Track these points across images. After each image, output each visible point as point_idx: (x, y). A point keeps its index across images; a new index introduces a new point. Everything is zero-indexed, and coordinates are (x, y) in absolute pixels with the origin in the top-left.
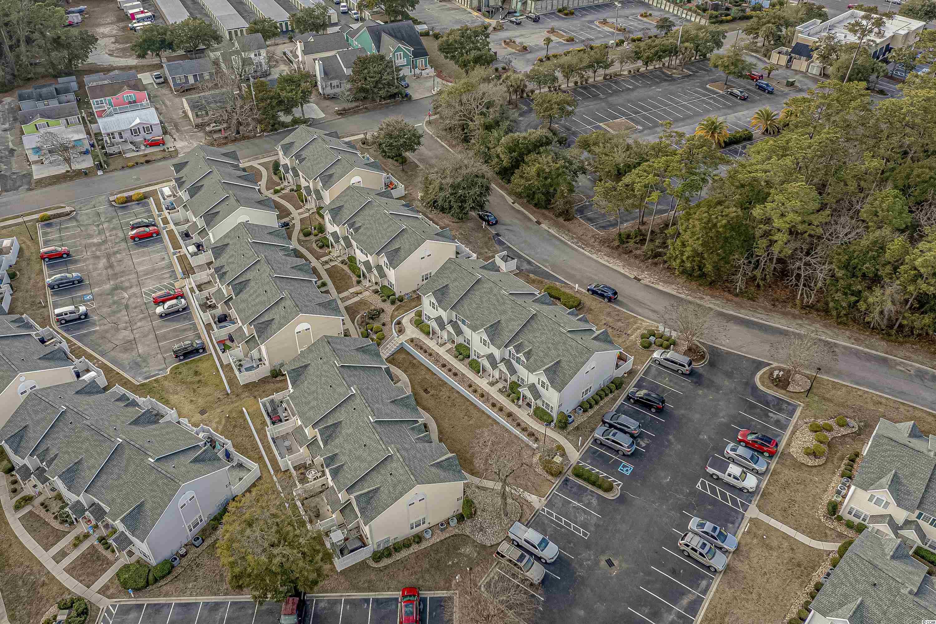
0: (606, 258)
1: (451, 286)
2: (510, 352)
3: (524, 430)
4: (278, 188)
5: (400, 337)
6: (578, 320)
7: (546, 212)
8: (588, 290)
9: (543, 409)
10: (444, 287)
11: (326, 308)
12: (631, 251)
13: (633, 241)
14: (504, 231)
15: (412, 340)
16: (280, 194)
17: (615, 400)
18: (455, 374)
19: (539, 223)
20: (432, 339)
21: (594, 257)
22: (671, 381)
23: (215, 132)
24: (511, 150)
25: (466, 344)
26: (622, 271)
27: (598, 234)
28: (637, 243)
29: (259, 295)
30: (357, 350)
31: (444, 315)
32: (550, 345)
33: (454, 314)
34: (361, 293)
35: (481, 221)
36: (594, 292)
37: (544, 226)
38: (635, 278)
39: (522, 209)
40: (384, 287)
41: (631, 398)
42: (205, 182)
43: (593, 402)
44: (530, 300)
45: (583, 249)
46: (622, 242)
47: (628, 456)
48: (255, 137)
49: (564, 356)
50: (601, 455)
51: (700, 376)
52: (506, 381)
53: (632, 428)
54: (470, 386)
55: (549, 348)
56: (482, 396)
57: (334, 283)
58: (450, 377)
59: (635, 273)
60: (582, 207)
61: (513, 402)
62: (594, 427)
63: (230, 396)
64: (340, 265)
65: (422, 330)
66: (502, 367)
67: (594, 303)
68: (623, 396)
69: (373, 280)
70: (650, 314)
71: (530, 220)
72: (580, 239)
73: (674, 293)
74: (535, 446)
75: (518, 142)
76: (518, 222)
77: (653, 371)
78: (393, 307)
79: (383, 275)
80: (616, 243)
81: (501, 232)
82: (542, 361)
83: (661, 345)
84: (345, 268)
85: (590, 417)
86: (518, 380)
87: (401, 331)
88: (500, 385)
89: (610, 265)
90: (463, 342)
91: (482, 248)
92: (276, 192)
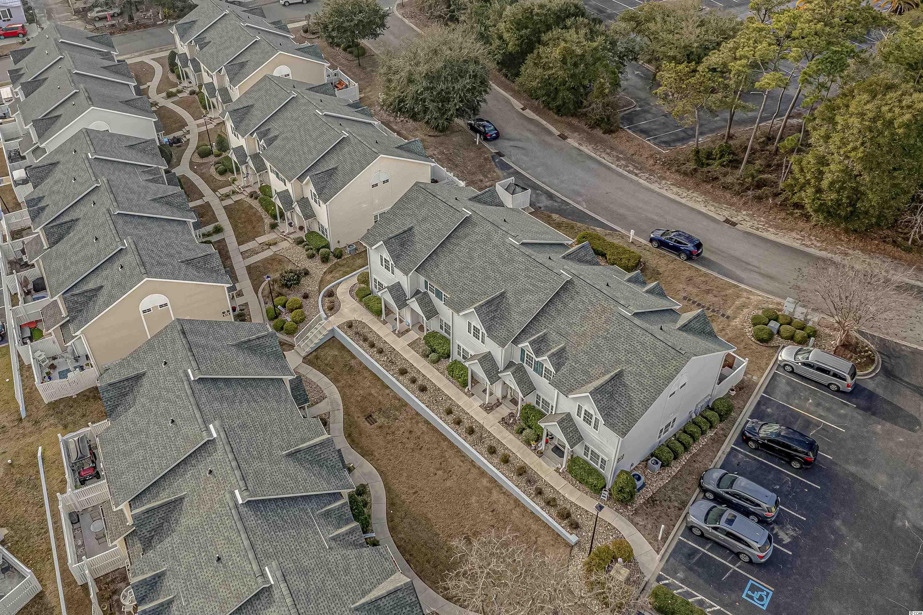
0: (675, 189)
1: (416, 230)
2: (523, 351)
3: (550, 503)
4: (174, 90)
5: (330, 319)
6: (647, 292)
7: (575, 121)
8: (651, 240)
9: (586, 462)
10: (405, 232)
11: (197, 268)
12: (717, 178)
13: (717, 163)
14: (510, 149)
15: (350, 325)
16: (175, 99)
17: (718, 441)
18: (423, 389)
19: (563, 137)
20: (385, 322)
21: (655, 187)
22: (818, 405)
23: (101, 19)
24: (519, 25)
25: (443, 332)
26: (704, 210)
27: (660, 153)
28: (724, 166)
29: (87, 244)
30: (239, 346)
31: (405, 281)
32: (600, 341)
33: (422, 279)
34: (275, 244)
35: (472, 133)
36: (662, 244)
37: (572, 142)
38: (727, 221)
39: (537, 118)
40: (311, 233)
41: (749, 439)
42: (51, 75)
43: (680, 448)
44: (557, 256)
45: (636, 175)
46: (701, 164)
47: (760, 565)
48: (154, 25)
49: (628, 362)
50: (705, 562)
51: (871, 396)
52: (514, 402)
53: (765, 506)
54: (449, 412)
55: (598, 346)
56: (471, 431)
57: (235, 228)
58: (413, 393)
59: (726, 214)
60: (630, 114)
61: (528, 443)
62: (684, 497)
63: (25, 423)
64: (248, 200)
65: (368, 307)
66: (509, 378)
67: (663, 261)
68: (733, 435)
69: (296, 223)
70: (763, 282)
71: (550, 133)
72: (630, 160)
73: (796, 245)
74: (573, 539)
75: (531, 12)
76: (530, 135)
77: (782, 386)
78: (325, 267)
79: (309, 214)
80: (692, 166)
81: (503, 151)
82: (585, 373)
83: (792, 338)
84: (255, 204)
85: (675, 477)
86: (538, 403)
87: (332, 308)
88: (504, 410)
89: (683, 201)
90: (438, 329)
91: (473, 174)
92: (170, 95)
